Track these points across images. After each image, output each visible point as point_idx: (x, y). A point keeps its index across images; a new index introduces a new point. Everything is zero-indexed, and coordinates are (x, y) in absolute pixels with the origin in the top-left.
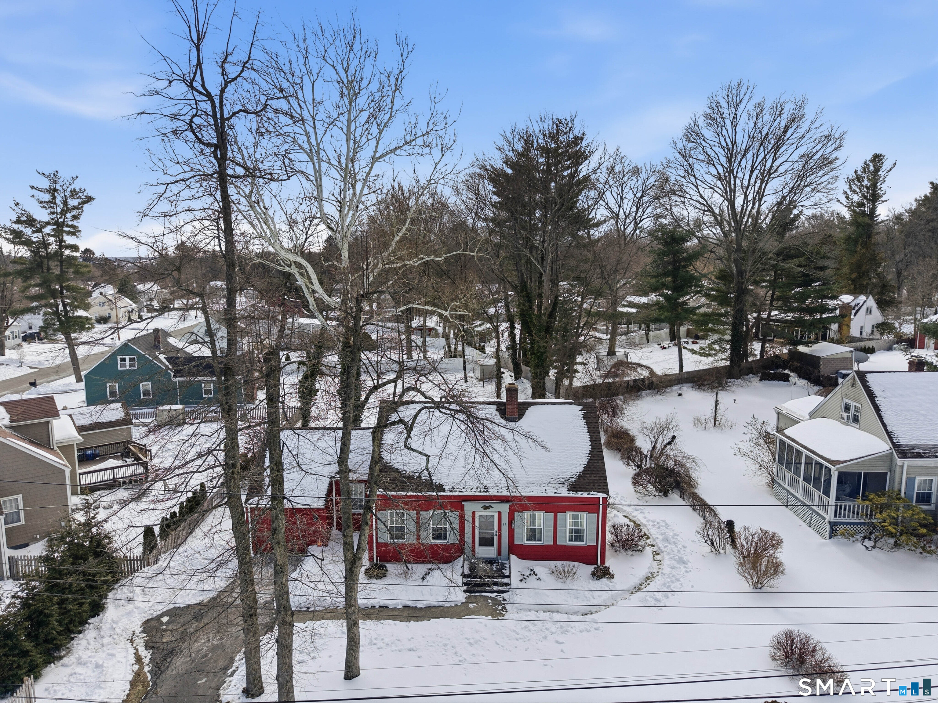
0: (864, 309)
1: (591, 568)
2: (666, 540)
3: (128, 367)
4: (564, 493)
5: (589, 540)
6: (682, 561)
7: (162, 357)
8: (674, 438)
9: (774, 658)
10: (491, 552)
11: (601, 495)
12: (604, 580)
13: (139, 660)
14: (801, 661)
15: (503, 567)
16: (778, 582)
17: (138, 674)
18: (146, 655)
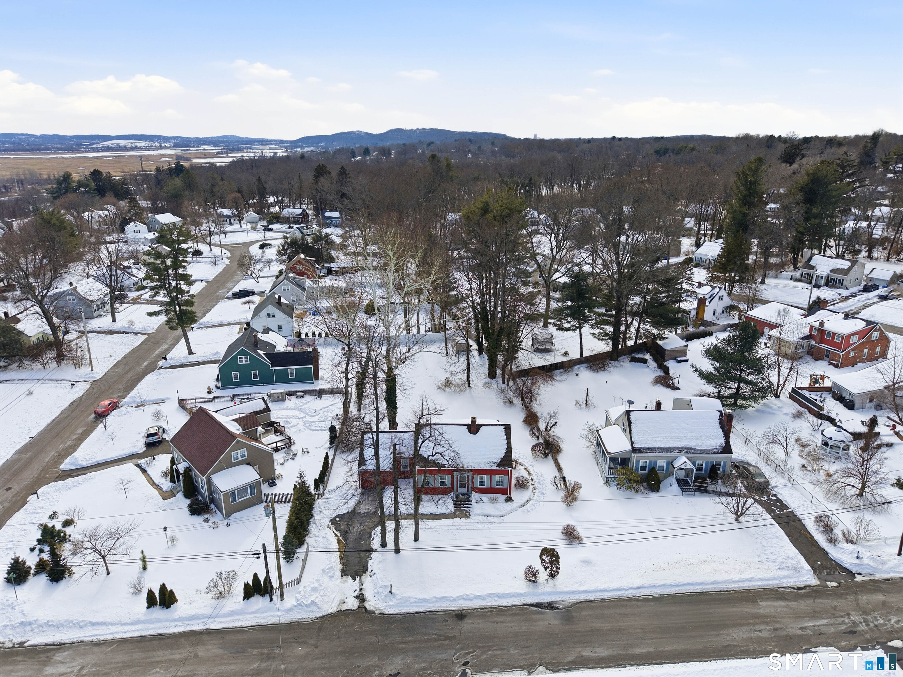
0: (717, 297)
1: (505, 497)
2: (539, 483)
3: (244, 363)
4: (494, 468)
5: (505, 486)
6: (543, 494)
7: (261, 353)
8: (556, 423)
9: (562, 533)
10: (465, 490)
11: (510, 469)
12: (509, 503)
13: (336, 535)
14: (571, 535)
15: (469, 497)
16: (575, 504)
17: (339, 541)
18: (338, 533)
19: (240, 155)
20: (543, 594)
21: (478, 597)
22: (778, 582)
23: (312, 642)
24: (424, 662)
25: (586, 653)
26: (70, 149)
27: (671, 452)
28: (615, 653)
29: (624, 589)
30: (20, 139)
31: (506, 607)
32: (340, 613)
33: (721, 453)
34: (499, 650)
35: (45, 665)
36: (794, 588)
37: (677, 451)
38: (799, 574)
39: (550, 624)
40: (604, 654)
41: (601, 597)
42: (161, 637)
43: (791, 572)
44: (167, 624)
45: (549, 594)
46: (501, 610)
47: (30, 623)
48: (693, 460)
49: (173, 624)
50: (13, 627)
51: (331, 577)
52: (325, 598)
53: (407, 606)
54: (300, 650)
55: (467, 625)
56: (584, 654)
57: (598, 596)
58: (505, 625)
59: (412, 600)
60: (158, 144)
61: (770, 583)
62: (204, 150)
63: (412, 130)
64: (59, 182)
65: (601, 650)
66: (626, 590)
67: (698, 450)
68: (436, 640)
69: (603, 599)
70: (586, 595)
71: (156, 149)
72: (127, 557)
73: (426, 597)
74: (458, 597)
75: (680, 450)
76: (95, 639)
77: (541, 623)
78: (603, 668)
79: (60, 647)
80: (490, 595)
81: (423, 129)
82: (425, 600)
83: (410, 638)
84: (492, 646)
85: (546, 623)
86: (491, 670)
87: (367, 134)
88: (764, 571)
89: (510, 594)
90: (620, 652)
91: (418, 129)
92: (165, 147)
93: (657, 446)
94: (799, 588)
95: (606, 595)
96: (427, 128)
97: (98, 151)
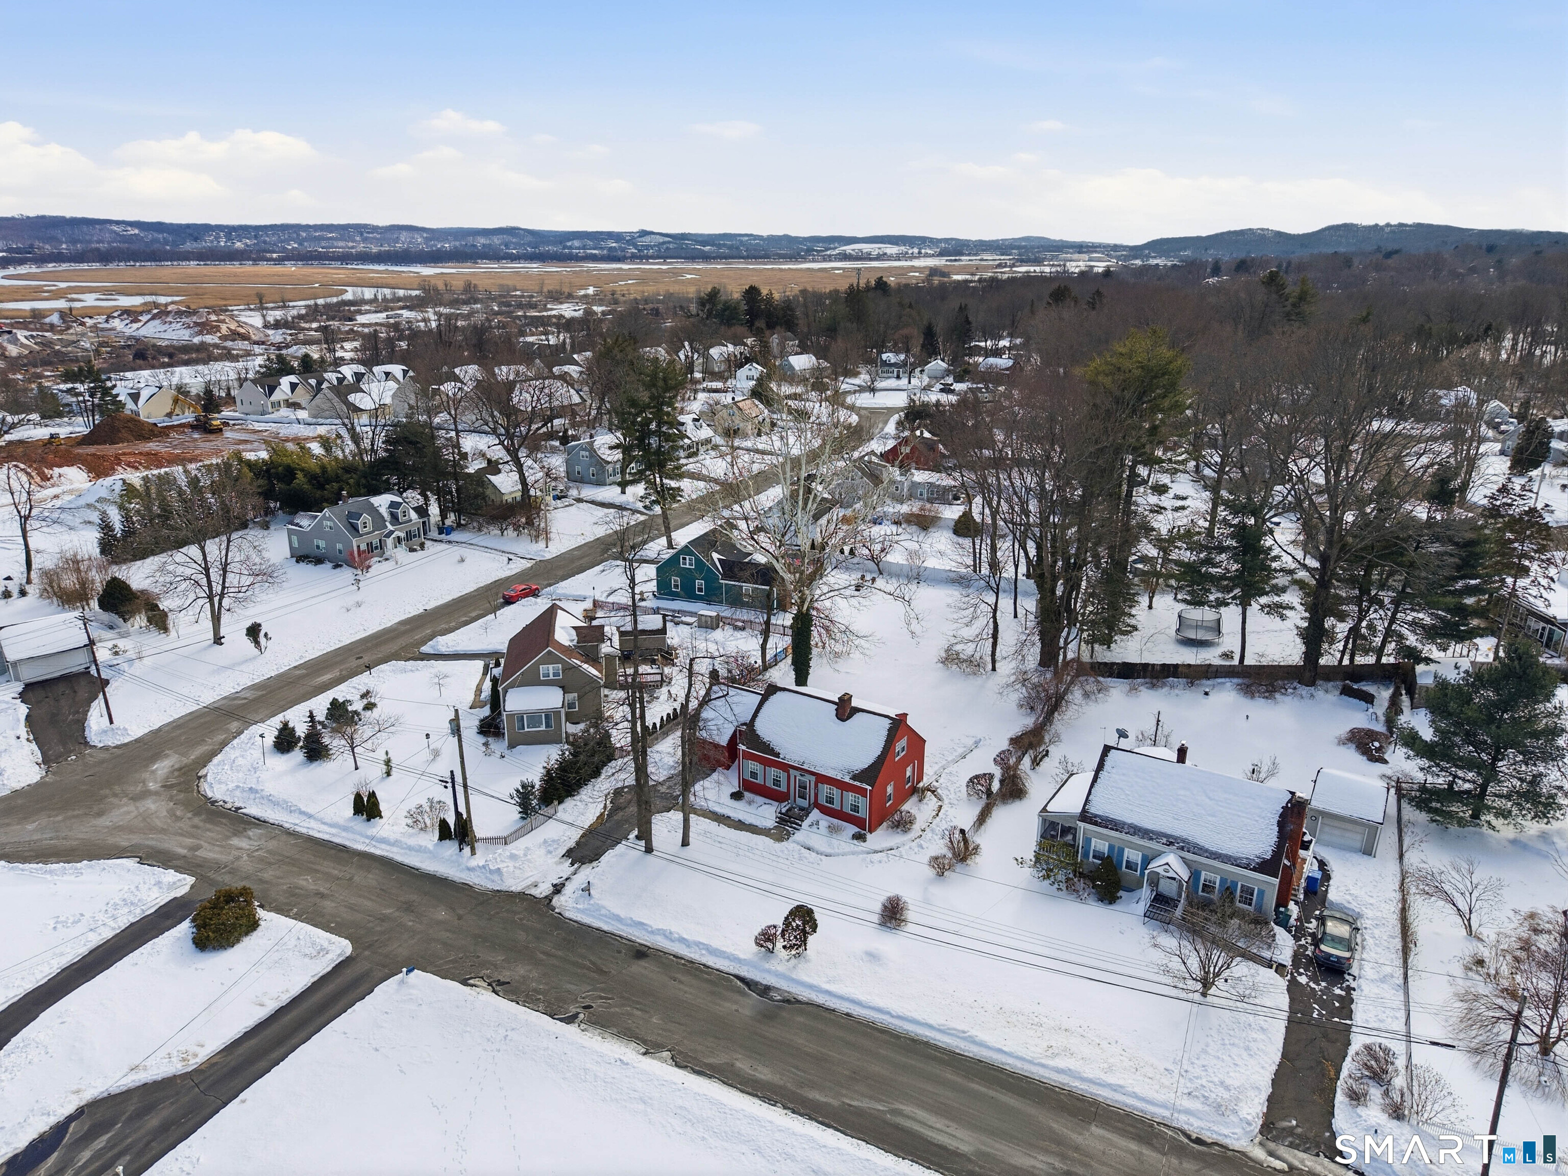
2: (933, 831)
3: (687, 566)
4: (847, 779)
5: (862, 814)
7: (715, 556)
8: (1047, 752)
10: (805, 803)
11: (868, 788)
12: (856, 842)
13: (605, 807)
14: (892, 912)
15: (805, 815)
17: (602, 814)
18: (609, 806)
19: (1038, 269)
20: (769, 971)
21: (682, 940)
22: (1167, 1113)
23: (461, 912)
24: (545, 984)
25: (743, 1065)
26: (794, 257)
27: (1151, 839)
28: (782, 1083)
29: (889, 1013)
30: (741, 241)
31: (708, 967)
32: (522, 896)
33: (1254, 870)
34: (641, 1010)
35: (235, 835)
36: (1188, 1137)
37: (1164, 840)
38: (1219, 1118)
39: (737, 1011)
40: (762, 1077)
41: (846, 1011)
42: (343, 849)
43: (1207, 1108)
44: (358, 837)
45: (778, 975)
46: (697, 969)
47: (257, 792)
48: (1194, 866)
49: (362, 840)
50: (243, 791)
51: (550, 852)
52: (517, 872)
53: (594, 917)
54: (442, 914)
55: (639, 968)
56: (738, 1064)
57: (844, 1007)
58: (681, 986)
59: (603, 912)
60: (916, 250)
61: (1151, 1109)
62: (982, 260)
63: (1377, 225)
64: (702, 302)
65: (766, 1070)
66: (893, 1016)
67: (1207, 851)
68: (583, 967)
69: (848, 1014)
70: (827, 998)
71: (912, 257)
72: (371, 754)
73: (623, 915)
74: (659, 930)
75: (1171, 841)
76: (293, 827)
77: (727, 1005)
78: (742, 1091)
79: (260, 822)
80: (698, 944)
81: (1401, 225)
82: (618, 918)
83: (560, 953)
84: (638, 1003)
85: (734, 1007)
86: (608, 1027)
87: (1279, 234)
88: (1157, 1087)
89: (724, 952)
90: (789, 1085)
91: (1388, 225)
92: (927, 256)
93: (1129, 821)
94: (1199, 1141)
95: (856, 1011)
96: (1410, 222)
97: (830, 261)
